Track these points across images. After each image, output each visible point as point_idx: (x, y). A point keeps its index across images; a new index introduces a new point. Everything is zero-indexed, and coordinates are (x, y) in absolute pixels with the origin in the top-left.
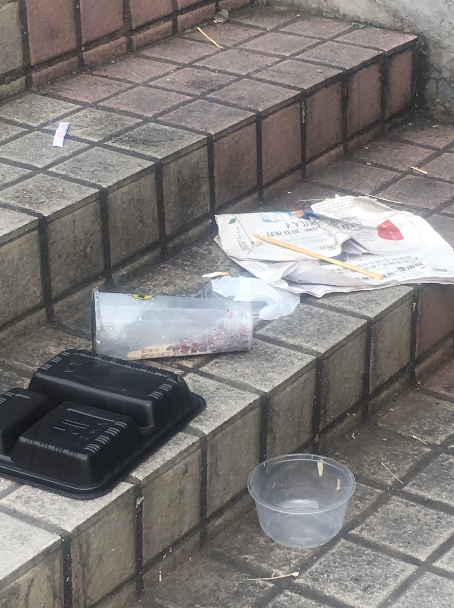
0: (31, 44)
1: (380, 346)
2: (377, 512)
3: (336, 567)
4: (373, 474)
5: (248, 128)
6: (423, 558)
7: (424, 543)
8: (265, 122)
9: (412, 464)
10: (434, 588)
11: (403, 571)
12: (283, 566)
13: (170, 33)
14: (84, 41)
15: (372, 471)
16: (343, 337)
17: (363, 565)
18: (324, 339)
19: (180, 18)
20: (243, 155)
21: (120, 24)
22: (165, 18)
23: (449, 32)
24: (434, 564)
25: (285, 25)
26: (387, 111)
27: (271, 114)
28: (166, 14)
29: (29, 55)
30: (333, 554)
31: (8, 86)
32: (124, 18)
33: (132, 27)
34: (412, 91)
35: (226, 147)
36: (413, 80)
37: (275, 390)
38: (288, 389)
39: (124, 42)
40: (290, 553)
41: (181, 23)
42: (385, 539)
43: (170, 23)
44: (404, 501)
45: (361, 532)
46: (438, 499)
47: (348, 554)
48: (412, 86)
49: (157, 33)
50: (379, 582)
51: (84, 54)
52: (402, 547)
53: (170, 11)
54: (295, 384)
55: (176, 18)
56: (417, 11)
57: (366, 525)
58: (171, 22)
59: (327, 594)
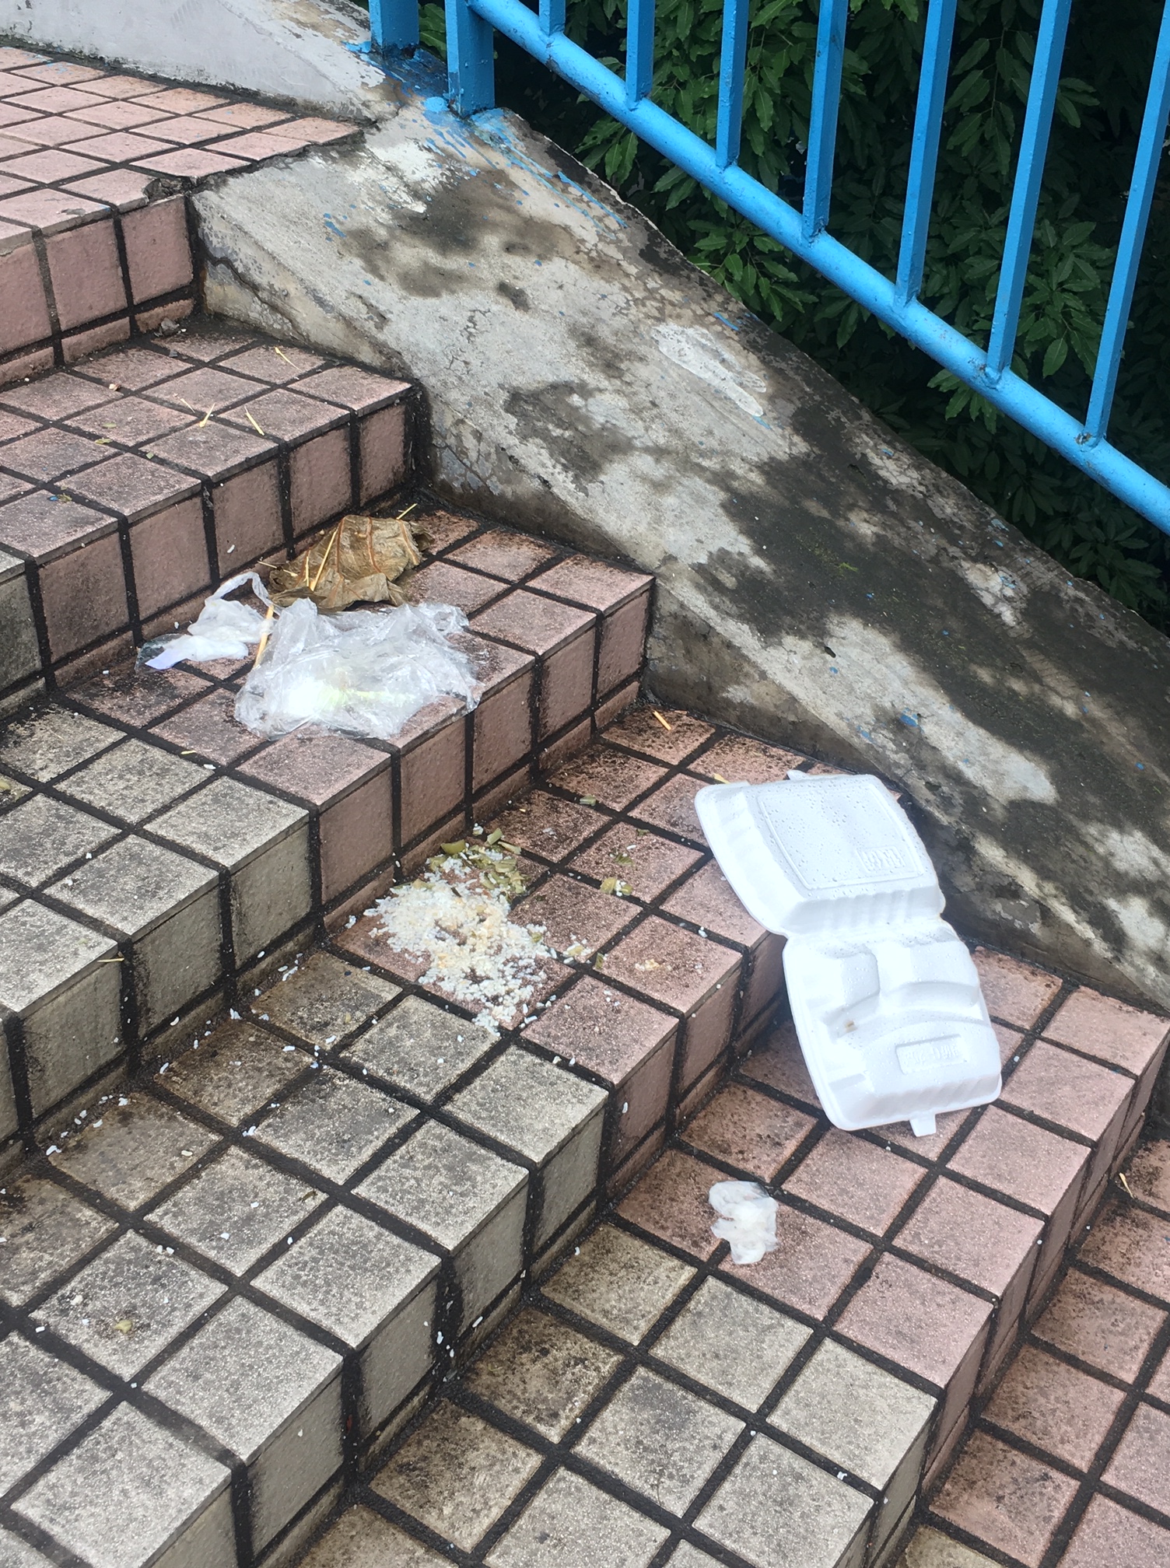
1: (247, 901)
2: (199, 1178)
3: (104, 1288)
4: (215, 1104)
5: (105, 542)
6: (239, 1271)
7: (250, 1243)
8: (134, 531)
9: (278, 1086)
10: (238, 1331)
11: (201, 1296)
12: (23, 1283)
13: (51, 364)
15: (216, 1099)
16: (172, 903)
17: (144, 1284)
18: (141, 908)
19: (66, 341)
20: (97, 581)
22: (40, 344)
23: (460, 378)
24: (252, 1283)
25: (227, 356)
26: (363, 494)
27: (145, 518)
28: (39, 337)
30: (107, 1262)
34: (405, 462)
35: (62, 574)
36: (406, 446)
37: (34, 1007)
38: (62, 999)
40: (41, 1259)
42: (192, 1232)
43: (49, 351)
44: (245, 1156)
45: (161, 1218)
46: (296, 1156)
47: (129, 1262)
48: (405, 455)
49: (26, 366)
50: (158, 1318)
52: (214, 1248)
53: (48, 332)
54: (75, 989)
56: (417, 345)
57: (175, 1205)
58: (51, 349)
59: (73, 1342)
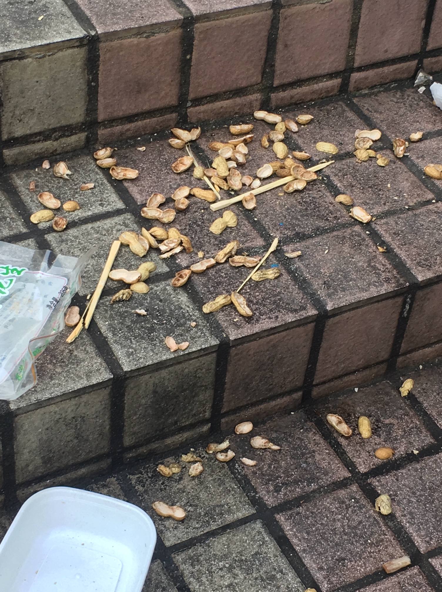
0: (100, 98)
14: (191, 96)
21: (256, 78)
29: (97, 109)
31: (55, 143)
32: (263, 73)
33: (273, 83)
39: (256, 100)
41: (355, 82)
51: (189, 110)
55: (350, 75)
